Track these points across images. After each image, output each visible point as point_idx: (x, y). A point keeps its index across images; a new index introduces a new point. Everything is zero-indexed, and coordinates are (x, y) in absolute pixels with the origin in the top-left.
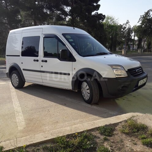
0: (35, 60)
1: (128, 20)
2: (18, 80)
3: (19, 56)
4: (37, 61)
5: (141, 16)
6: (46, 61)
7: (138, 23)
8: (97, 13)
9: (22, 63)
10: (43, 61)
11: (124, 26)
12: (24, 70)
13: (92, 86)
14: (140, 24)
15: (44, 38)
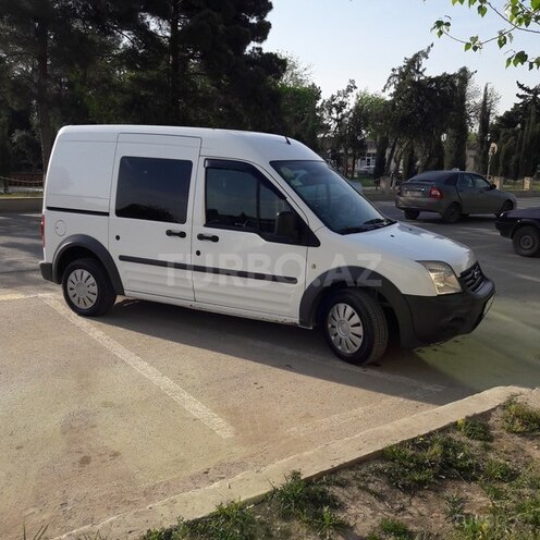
0: (170, 233)
1: (352, 81)
2: (95, 289)
3: (107, 214)
4: (182, 235)
5: (393, 70)
6: (215, 239)
7: (384, 91)
8: (260, 49)
9: (118, 238)
10: (201, 237)
11: (341, 99)
12: (122, 258)
13: (373, 316)
14: (391, 95)
15: (206, 168)
